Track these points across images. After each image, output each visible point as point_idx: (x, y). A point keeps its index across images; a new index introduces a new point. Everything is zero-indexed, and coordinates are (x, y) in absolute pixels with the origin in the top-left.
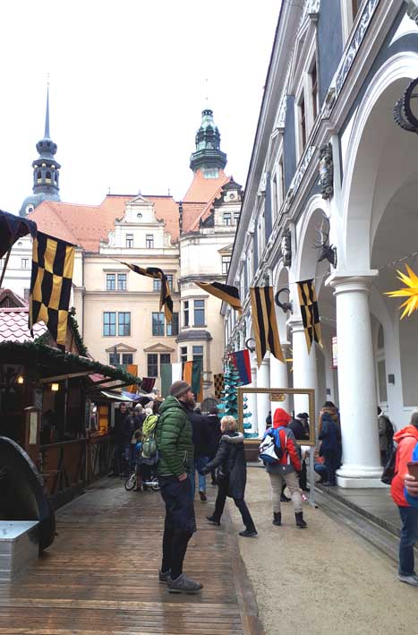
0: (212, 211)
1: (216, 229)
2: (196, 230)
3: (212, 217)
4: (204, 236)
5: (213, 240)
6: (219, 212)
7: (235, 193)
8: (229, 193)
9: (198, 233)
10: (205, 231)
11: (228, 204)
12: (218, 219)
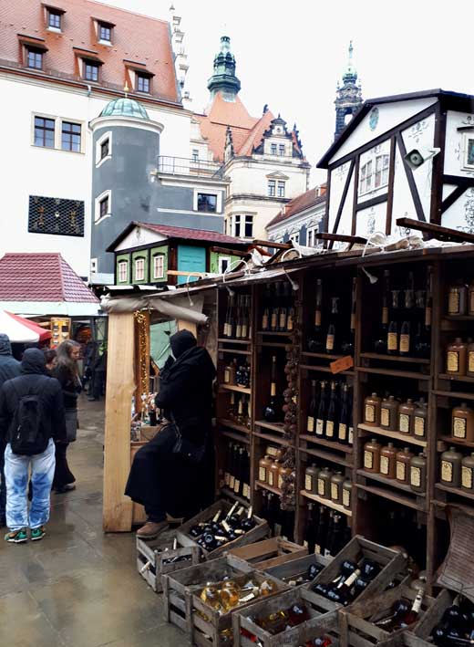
0: (263, 140)
1: (265, 157)
2: (249, 155)
3: (261, 146)
4: (256, 162)
5: (263, 166)
6: (268, 142)
7: (281, 128)
8: (276, 127)
9: (250, 158)
10: (256, 157)
11: (275, 136)
12: (267, 147)
